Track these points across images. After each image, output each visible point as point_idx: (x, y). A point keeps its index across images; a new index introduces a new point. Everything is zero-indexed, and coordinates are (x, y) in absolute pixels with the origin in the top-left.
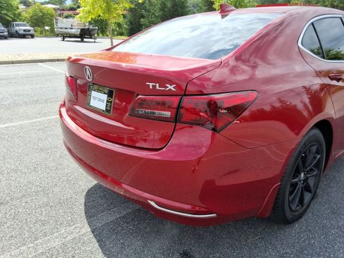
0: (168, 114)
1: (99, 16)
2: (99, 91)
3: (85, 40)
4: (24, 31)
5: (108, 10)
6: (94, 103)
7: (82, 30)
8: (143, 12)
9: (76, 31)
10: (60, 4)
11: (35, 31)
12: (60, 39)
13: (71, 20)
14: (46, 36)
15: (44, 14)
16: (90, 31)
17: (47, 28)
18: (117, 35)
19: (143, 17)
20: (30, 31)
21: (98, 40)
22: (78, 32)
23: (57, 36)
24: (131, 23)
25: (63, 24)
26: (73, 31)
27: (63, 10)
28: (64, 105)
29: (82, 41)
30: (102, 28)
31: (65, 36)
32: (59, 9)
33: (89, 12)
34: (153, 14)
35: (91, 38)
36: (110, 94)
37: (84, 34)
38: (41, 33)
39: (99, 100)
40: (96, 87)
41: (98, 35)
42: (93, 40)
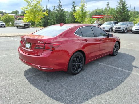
0: (42, 48)
1: (32, 20)
2: (28, 44)
3: (26, 28)
4: (2, 24)
5: (35, 18)
6: (27, 47)
7: (25, 24)
8: (49, 18)
9: (22, 25)
10: (16, 14)
11: (6, 24)
12: (16, 28)
13: (20, 21)
14: (10, 26)
15: (10, 18)
16: (28, 25)
17: (10, 23)
18: (39, 26)
19: (49, 20)
20: (4, 24)
21: (31, 28)
22: (23, 25)
23: (15, 26)
24: (44, 22)
25: (17, 22)
26: (21, 25)
27: (17, 16)
28: (19, 48)
29: (25, 29)
30: (33, 24)
31: (18, 27)
32: (16, 16)
33: (28, 19)
34: (53, 19)
35: (28, 27)
36: (30, 44)
37: (26, 26)
38: (8, 25)
39: (28, 46)
40: (27, 43)
41: (31, 26)
42: (29, 28)
